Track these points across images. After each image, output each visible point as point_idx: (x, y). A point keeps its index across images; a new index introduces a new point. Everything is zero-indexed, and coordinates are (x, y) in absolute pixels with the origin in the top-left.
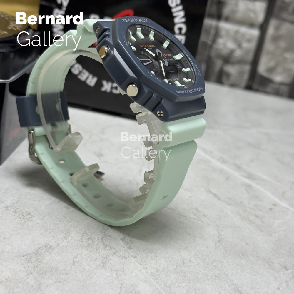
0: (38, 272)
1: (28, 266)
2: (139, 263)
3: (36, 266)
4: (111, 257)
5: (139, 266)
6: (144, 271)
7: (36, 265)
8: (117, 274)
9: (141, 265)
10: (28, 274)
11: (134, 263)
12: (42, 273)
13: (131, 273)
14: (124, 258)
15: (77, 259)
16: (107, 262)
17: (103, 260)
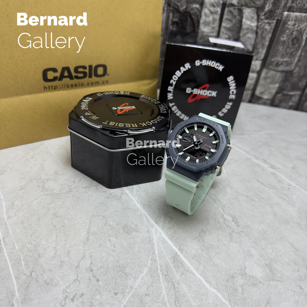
7: (203, 244)
8: (239, 245)
11: (244, 236)
14: (238, 234)
17: (230, 236)
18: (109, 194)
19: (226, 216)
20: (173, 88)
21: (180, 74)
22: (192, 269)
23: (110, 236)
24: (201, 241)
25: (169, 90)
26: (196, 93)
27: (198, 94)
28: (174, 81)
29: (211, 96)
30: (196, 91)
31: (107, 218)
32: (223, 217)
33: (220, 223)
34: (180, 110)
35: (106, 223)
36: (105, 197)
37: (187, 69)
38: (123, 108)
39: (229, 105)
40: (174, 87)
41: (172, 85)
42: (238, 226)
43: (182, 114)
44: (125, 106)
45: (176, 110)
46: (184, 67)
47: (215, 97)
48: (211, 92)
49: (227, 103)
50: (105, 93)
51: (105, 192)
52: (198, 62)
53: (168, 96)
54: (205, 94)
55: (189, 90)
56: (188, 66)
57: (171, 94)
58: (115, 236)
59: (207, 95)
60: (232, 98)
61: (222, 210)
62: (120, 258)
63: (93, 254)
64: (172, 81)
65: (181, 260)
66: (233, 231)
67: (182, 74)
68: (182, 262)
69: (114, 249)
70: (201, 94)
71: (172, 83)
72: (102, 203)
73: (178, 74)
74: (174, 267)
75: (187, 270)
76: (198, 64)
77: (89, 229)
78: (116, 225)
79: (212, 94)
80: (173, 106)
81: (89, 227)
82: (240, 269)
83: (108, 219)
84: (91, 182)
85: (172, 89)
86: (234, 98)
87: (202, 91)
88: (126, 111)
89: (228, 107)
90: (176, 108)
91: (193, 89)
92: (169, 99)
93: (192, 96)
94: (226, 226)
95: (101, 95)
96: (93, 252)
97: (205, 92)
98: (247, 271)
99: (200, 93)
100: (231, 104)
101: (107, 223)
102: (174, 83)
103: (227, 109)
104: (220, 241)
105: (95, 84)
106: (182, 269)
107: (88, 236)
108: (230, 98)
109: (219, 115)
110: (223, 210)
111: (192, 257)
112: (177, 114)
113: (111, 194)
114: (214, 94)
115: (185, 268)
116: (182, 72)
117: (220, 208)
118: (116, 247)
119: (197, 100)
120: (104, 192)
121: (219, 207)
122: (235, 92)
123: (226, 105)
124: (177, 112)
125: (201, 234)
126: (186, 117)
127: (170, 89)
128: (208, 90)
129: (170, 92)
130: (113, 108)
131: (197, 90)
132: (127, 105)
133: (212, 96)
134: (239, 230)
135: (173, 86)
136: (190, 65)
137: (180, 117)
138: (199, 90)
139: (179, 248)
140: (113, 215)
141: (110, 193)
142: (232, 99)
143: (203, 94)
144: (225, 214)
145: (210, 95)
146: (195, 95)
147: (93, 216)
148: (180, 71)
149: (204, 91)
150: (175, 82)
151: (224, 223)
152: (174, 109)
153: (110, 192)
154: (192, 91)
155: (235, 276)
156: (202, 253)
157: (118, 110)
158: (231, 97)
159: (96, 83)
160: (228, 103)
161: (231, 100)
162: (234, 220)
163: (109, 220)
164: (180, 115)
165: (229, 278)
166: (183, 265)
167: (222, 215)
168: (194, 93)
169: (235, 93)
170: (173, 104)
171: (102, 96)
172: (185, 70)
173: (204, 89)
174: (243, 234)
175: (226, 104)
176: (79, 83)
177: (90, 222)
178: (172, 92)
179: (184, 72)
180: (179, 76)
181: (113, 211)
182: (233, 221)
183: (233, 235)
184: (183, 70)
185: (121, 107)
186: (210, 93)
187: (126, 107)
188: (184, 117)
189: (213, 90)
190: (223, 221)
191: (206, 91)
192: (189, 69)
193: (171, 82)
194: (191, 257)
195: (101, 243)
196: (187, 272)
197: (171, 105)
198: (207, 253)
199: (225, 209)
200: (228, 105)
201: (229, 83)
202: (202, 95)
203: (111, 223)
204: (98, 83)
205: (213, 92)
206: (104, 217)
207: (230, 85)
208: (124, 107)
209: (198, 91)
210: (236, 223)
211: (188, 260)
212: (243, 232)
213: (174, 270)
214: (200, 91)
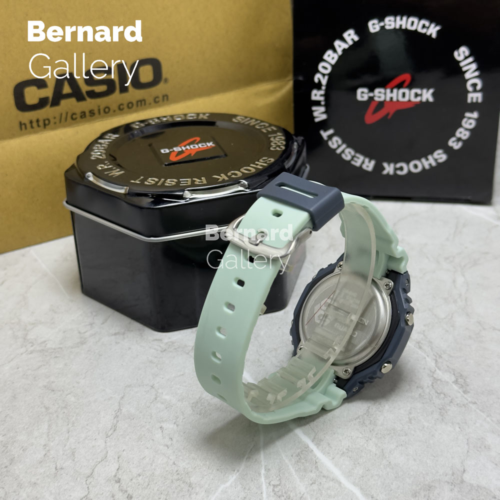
0: (376, 437)
1: (365, 431)
2: (480, 410)
3: (373, 430)
4: (448, 408)
5: (482, 414)
6: (488, 419)
8: (460, 428)
9: (483, 412)
10: (367, 441)
11: (475, 411)
12: (381, 438)
13: (475, 424)
14: (463, 407)
15: (412, 416)
16: (446, 414)
17: (440, 413)
18: (167, 343)
19: (439, 374)
20: (322, 92)
21: (336, 57)
22: (337, 473)
23: (162, 421)
24: (367, 422)
25: (314, 98)
26: (382, 99)
27: (388, 99)
28: (324, 75)
29: (421, 101)
30: (380, 94)
31: (158, 389)
32: (433, 376)
33: (422, 388)
34: (348, 146)
35: (156, 399)
36: (157, 350)
37: (351, 43)
38: (184, 148)
39: (470, 121)
40: (326, 90)
41: (318, 86)
42: (465, 392)
43: (358, 155)
44: (189, 144)
45: (339, 146)
46: (344, 40)
47: (431, 103)
48: (419, 91)
49: (464, 114)
50: (151, 122)
51: (159, 340)
52: (374, 24)
53: (315, 114)
54: (406, 99)
55: (363, 93)
56: (351, 36)
57: (323, 109)
58: (174, 421)
59: (409, 101)
60: (474, 101)
61: (434, 362)
62: (181, 458)
63: (124, 452)
64: (317, 77)
65: (315, 459)
66: (451, 402)
67: (340, 57)
68: (316, 462)
69: (169, 443)
70: (395, 99)
71: (320, 81)
72: (151, 362)
73: (331, 57)
74: (296, 471)
75: (324, 476)
76: (375, 28)
77: (120, 410)
78: (179, 401)
79: (421, 95)
80: (330, 137)
81: (120, 406)
82: (451, 473)
83: (160, 391)
84: (130, 323)
85: (321, 95)
86: (480, 100)
87: (395, 91)
88: (190, 154)
89: (471, 124)
90: (340, 142)
91: (372, 90)
92: (317, 120)
93: (372, 107)
94: (436, 392)
95: (142, 125)
96: (124, 450)
97: (404, 95)
98: (466, 477)
99: (391, 98)
100: (475, 115)
101: (158, 399)
102: (324, 81)
103: (466, 129)
104: (413, 422)
105: (137, 105)
106: (313, 475)
107: (115, 422)
108: (469, 101)
109: (452, 148)
110: (436, 361)
111: (341, 453)
112: (343, 156)
113: (173, 343)
114: (427, 95)
115: (321, 472)
116: (340, 51)
117: (428, 359)
118: (175, 440)
119: (388, 114)
120: (156, 340)
121: (428, 356)
122: (479, 84)
123: (465, 120)
124: (343, 152)
125: (370, 410)
126: (367, 160)
127: (317, 95)
128: (410, 87)
129: (318, 103)
130: (162, 151)
131: (382, 90)
132: (195, 140)
133: (424, 100)
134: (467, 400)
135: (324, 88)
136: (357, 33)
137: (353, 163)
138: (388, 91)
139: (314, 438)
140: (173, 383)
141: (171, 342)
142: (477, 103)
143: (401, 99)
144: (439, 369)
145: (418, 99)
146: (381, 104)
147: (129, 386)
148: (335, 51)
149: (401, 91)
150: (326, 77)
151: (431, 387)
152: (335, 143)
153: (170, 340)
154: (371, 95)
155: (434, 486)
156: (366, 445)
157: (173, 153)
158: (472, 98)
159: (139, 103)
160: (468, 115)
161: (473, 107)
162: (460, 380)
163: (162, 393)
164: (353, 157)
165: (421, 489)
166: (317, 467)
167: (431, 371)
168: (376, 99)
169: (479, 87)
170: (331, 132)
171: (143, 127)
172: (346, 46)
173: (399, 86)
174: (473, 407)
175: (464, 117)
176: (99, 106)
177: (123, 397)
178: (323, 103)
179: (344, 50)
180: (333, 62)
181: (173, 375)
182: (456, 382)
183: (449, 410)
184: (340, 46)
185: (181, 147)
186: (416, 95)
187: (192, 146)
188: (363, 162)
189: (422, 88)
190: (430, 383)
191: (406, 91)
192: (355, 43)
193: (316, 80)
194: (338, 453)
195: (143, 434)
196: (324, 480)
197: (325, 135)
198: (376, 445)
199: (440, 360)
200: (469, 118)
201: (462, 64)
202: (398, 101)
203: (167, 397)
204: (143, 102)
205: (425, 91)
206: (152, 387)
207: (464, 69)
208: (188, 147)
209: (385, 94)
210: (462, 387)
211: (331, 458)
212: (475, 403)
213: (295, 476)
214: (392, 92)
